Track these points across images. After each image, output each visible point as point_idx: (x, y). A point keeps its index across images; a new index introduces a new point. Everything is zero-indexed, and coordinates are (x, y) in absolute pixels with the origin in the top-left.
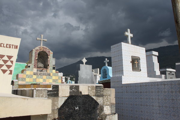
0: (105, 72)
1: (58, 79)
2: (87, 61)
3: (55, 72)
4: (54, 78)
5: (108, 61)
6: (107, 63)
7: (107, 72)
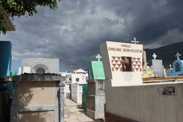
0: (178, 66)
1: (151, 73)
2: (156, 56)
3: (149, 68)
4: (149, 72)
5: (180, 55)
6: (178, 57)
7: (180, 65)
